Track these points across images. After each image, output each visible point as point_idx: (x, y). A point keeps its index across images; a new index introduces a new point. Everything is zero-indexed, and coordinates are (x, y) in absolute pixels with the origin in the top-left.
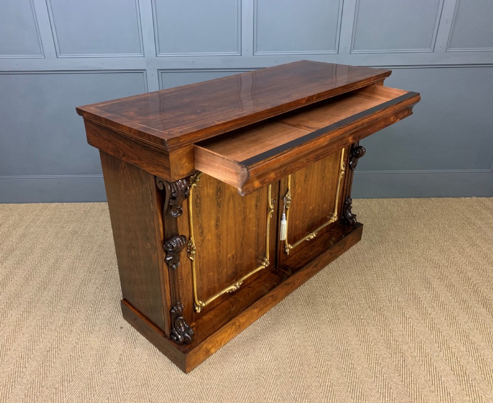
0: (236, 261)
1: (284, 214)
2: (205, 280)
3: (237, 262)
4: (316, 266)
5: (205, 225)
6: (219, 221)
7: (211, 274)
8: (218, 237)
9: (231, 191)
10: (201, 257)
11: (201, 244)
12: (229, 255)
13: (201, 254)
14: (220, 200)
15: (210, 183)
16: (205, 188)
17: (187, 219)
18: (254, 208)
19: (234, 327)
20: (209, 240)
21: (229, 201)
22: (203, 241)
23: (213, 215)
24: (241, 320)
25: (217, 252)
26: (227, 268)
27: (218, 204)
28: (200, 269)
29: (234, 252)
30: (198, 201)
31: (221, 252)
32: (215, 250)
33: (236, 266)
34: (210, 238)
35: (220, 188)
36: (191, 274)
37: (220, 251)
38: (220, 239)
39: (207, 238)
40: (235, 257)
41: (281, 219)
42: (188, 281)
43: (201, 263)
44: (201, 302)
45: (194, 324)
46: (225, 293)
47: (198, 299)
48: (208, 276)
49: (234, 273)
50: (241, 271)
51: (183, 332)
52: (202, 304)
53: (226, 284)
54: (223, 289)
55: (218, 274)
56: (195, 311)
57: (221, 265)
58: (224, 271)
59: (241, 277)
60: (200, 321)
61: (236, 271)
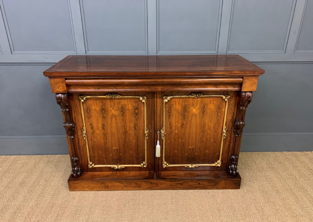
0: (120, 154)
1: (158, 141)
2: (96, 154)
4: (181, 184)
5: (95, 125)
6: (105, 126)
7: (101, 153)
8: (105, 135)
9: (113, 113)
10: (93, 140)
11: (92, 134)
12: (114, 148)
13: (92, 139)
14: (104, 115)
15: (96, 104)
16: (93, 106)
17: (81, 117)
18: (133, 129)
19: (103, 185)
20: (98, 133)
21: (112, 118)
22: (93, 132)
23: (100, 122)
24: (109, 184)
25: (104, 143)
26: (112, 154)
27: (103, 117)
28: (92, 146)
29: (117, 147)
30: (89, 111)
31: (108, 144)
32: (102, 141)
34: (99, 133)
35: (104, 109)
36: (85, 146)
37: (106, 143)
38: (106, 136)
39: (96, 132)
40: (118, 150)
41: (157, 144)
42: (84, 149)
43: (93, 144)
44: (91, 163)
45: (88, 173)
46: (110, 167)
47: (91, 161)
48: (98, 152)
49: (118, 159)
50: (124, 161)
51: (75, 171)
52: (92, 164)
53: (112, 163)
54: (109, 164)
55: (106, 155)
56: (88, 166)
57: (107, 150)
58: (110, 155)
59: (124, 164)
60: (91, 173)
61: (120, 158)
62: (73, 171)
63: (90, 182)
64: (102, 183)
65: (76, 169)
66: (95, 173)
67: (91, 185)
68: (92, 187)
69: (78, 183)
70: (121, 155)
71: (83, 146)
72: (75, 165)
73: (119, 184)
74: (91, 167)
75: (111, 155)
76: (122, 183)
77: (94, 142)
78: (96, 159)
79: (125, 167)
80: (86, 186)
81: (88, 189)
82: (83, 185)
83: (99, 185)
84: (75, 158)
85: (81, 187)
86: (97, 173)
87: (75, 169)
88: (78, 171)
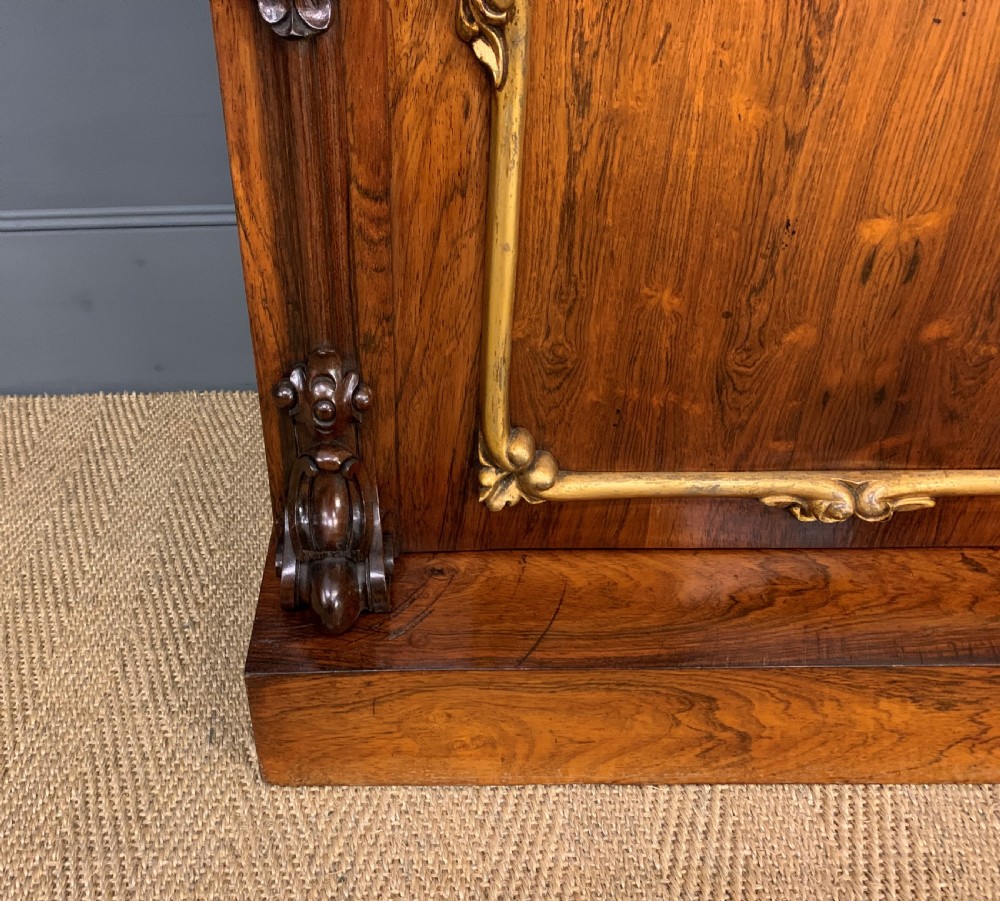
0: (928, 316)
2: (601, 327)
3: (933, 331)
7: (668, 300)
10: (597, 99)
12: (877, 231)
13: (600, 71)
19: (691, 723)
25: (764, 137)
28: (569, 206)
29: (931, 222)
31: (803, 159)
32: (744, 109)
33: (914, 359)
36: (473, 200)
37: (793, 143)
40: (929, 268)
42: (443, 252)
43: (588, 164)
44: (522, 451)
45: (462, 563)
46: (752, 500)
47: (514, 425)
48: (631, 296)
49: (880, 396)
50: (952, 416)
51: (331, 547)
52: (532, 467)
53: (782, 447)
54: (740, 465)
55: (730, 337)
56: (479, 488)
57: (770, 269)
58: (791, 337)
59: (936, 460)
60: (503, 567)
61: (903, 391)
62: (307, 544)
63: (532, 689)
64: (688, 701)
65: (331, 522)
66: (542, 568)
67: (535, 720)
68: (545, 745)
69: (375, 702)
70: (942, 341)
71: (446, 202)
72: (323, 470)
73: (900, 713)
74: (512, 494)
75: (802, 336)
76: (944, 706)
77: (614, 120)
78: (592, 396)
79: (943, 499)
80: (465, 734)
81: (486, 766)
82: (438, 723)
83: (645, 724)
84: (326, 378)
85: (407, 744)
86: (581, 571)
87: (318, 529)
88: (358, 546)
